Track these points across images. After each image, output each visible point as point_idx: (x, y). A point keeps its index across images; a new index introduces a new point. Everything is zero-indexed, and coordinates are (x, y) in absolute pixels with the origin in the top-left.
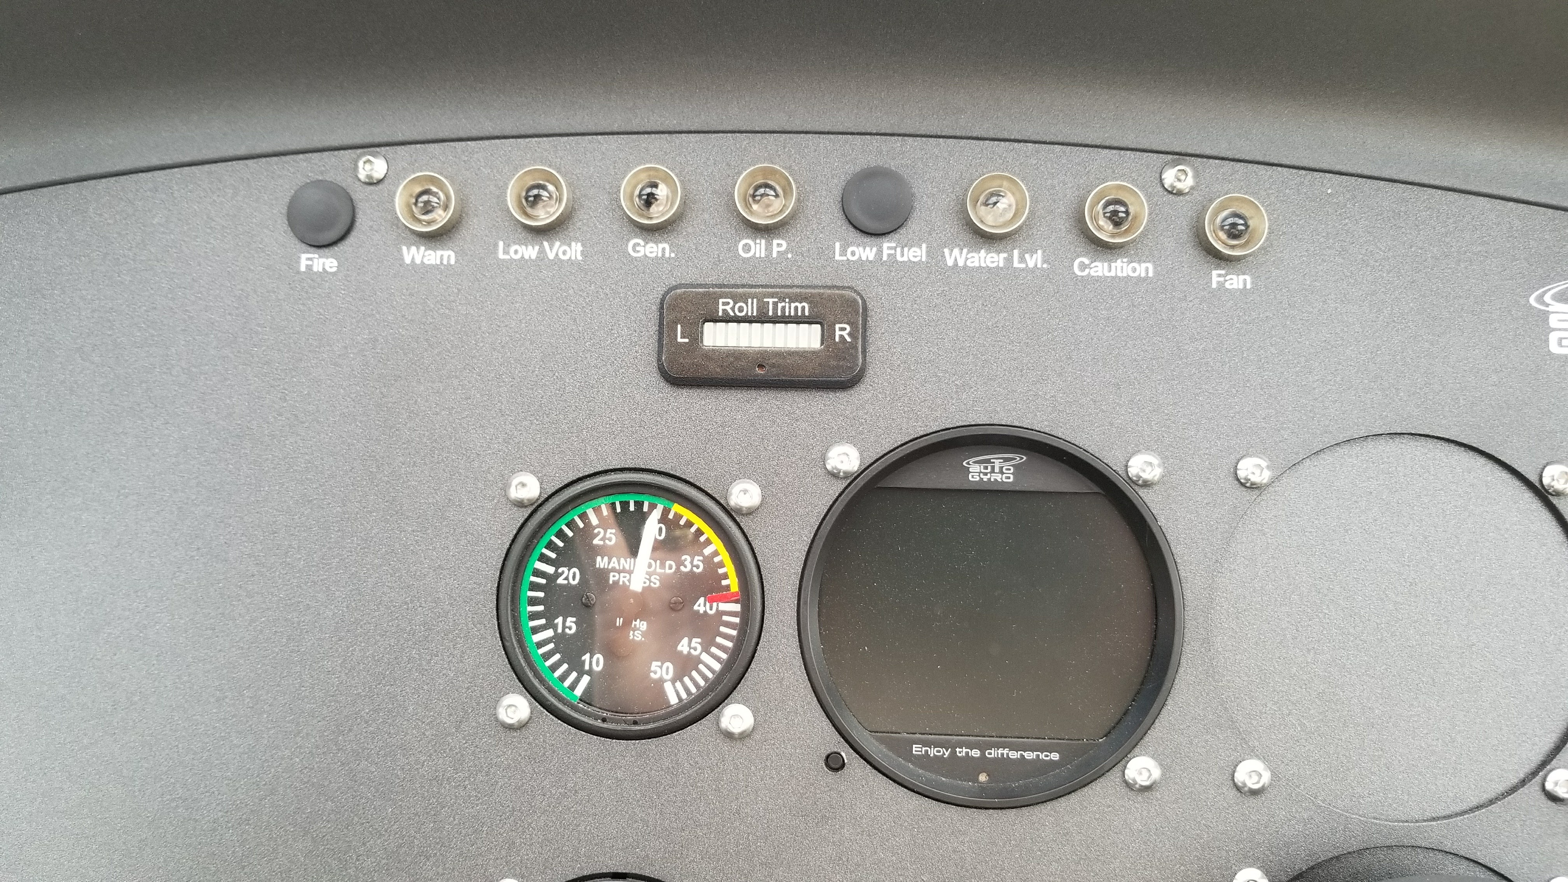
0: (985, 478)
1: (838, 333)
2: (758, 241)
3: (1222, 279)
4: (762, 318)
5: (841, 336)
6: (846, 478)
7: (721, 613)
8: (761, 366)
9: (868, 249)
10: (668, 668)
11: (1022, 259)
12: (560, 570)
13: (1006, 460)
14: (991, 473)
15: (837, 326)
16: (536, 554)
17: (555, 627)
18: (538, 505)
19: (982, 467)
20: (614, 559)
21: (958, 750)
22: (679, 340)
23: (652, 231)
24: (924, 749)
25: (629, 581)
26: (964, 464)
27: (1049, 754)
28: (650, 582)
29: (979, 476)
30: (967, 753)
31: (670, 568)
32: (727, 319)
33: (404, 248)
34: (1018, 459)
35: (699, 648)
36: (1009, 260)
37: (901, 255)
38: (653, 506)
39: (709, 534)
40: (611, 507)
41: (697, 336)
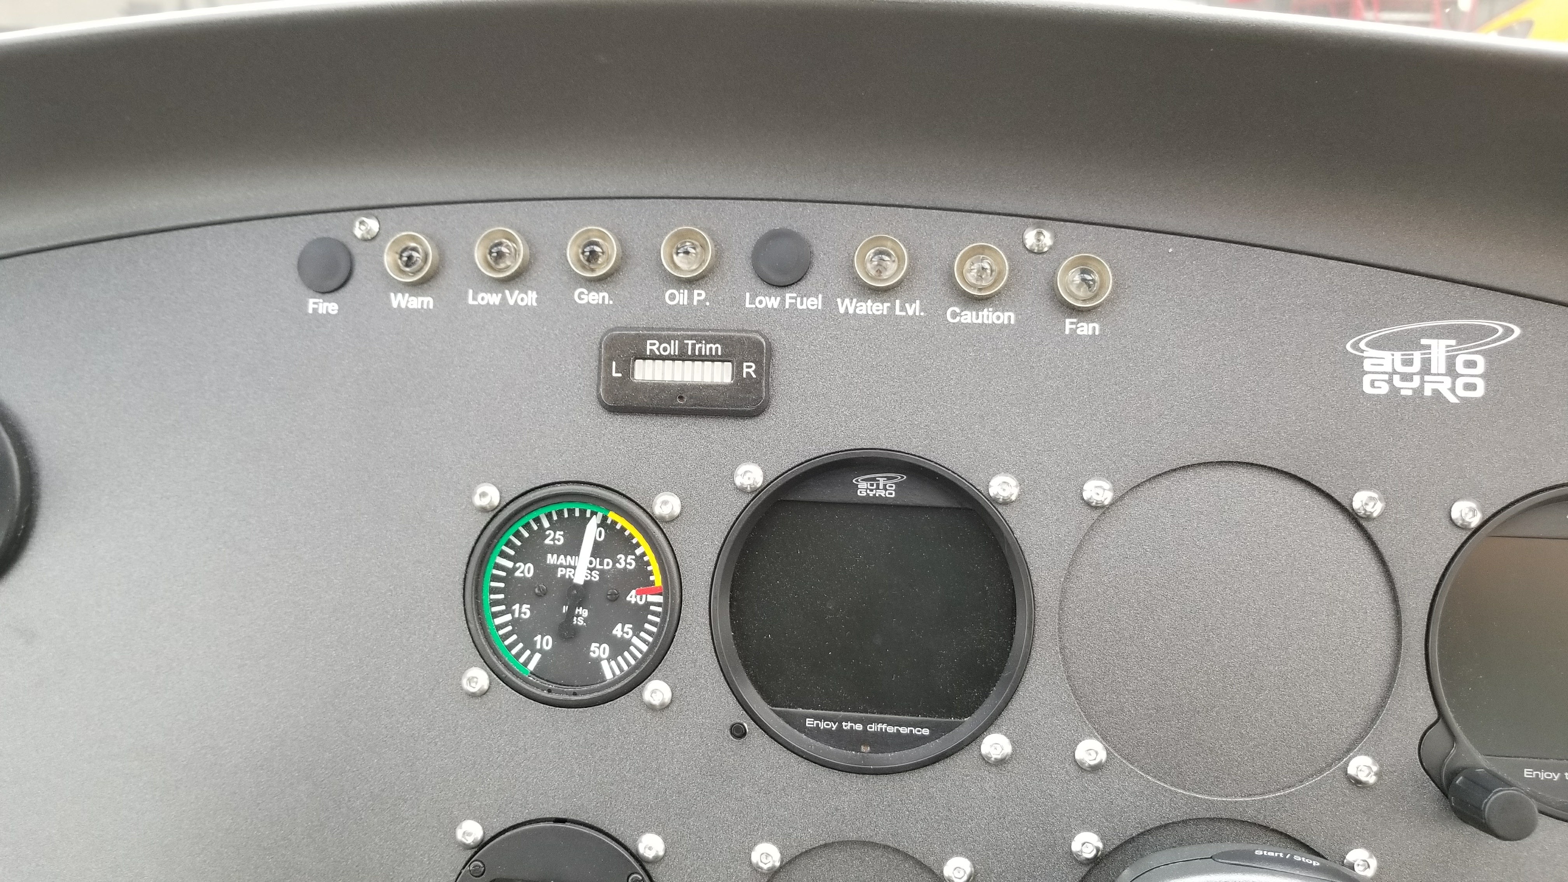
0: (872, 494)
1: (745, 370)
2: (682, 291)
3: (1074, 326)
4: (682, 357)
5: (748, 373)
6: (752, 492)
7: (648, 604)
8: (681, 398)
9: (773, 298)
10: (604, 649)
11: (903, 309)
12: (518, 565)
13: (889, 478)
14: (876, 489)
15: (745, 364)
16: (497, 551)
17: (513, 613)
18: (497, 512)
19: (869, 484)
20: (562, 557)
21: (844, 724)
22: (614, 374)
23: (594, 283)
24: (815, 722)
25: (574, 575)
26: (854, 481)
27: (920, 729)
28: (591, 576)
29: (866, 492)
31: (608, 564)
32: (654, 357)
33: (392, 295)
34: (900, 478)
35: (631, 632)
36: (892, 308)
37: (802, 304)
38: (593, 513)
39: (638, 537)
40: (560, 513)
41: (627, 371)
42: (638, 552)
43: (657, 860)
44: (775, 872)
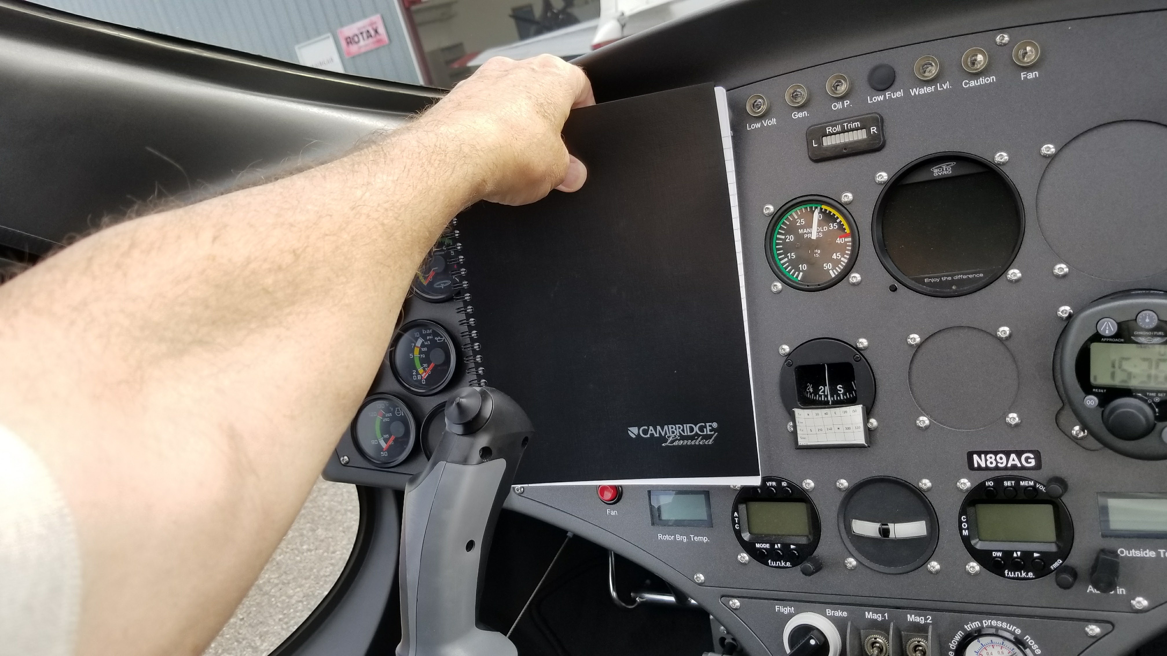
0: (940, 174)
2: (839, 103)
3: (1025, 76)
4: (843, 131)
5: (873, 132)
6: (884, 184)
7: (845, 242)
8: (845, 149)
9: (880, 96)
10: (830, 265)
11: (941, 87)
12: (786, 237)
13: (947, 165)
14: (942, 171)
15: (871, 128)
16: (777, 232)
17: (788, 257)
18: (774, 215)
19: (939, 170)
20: (805, 229)
21: (943, 278)
22: (814, 146)
23: (800, 108)
24: (929, 280)
25: (811, 236)
26: (931, 170)
27: (979, 274)
28: (819, 235)
29: (938, 173)
30: (946, 279)
31: (825, 229)
32: (831, 134)
34: (953, 164)
35: (840, 256)
36: (936, 88)
37: (894, 96)
38: (816, 208)
39: (837, 214)
40: (801, 210)
41: (820, 143)
42: (838, 221)
43: (865, 349)
44: (919, 346)
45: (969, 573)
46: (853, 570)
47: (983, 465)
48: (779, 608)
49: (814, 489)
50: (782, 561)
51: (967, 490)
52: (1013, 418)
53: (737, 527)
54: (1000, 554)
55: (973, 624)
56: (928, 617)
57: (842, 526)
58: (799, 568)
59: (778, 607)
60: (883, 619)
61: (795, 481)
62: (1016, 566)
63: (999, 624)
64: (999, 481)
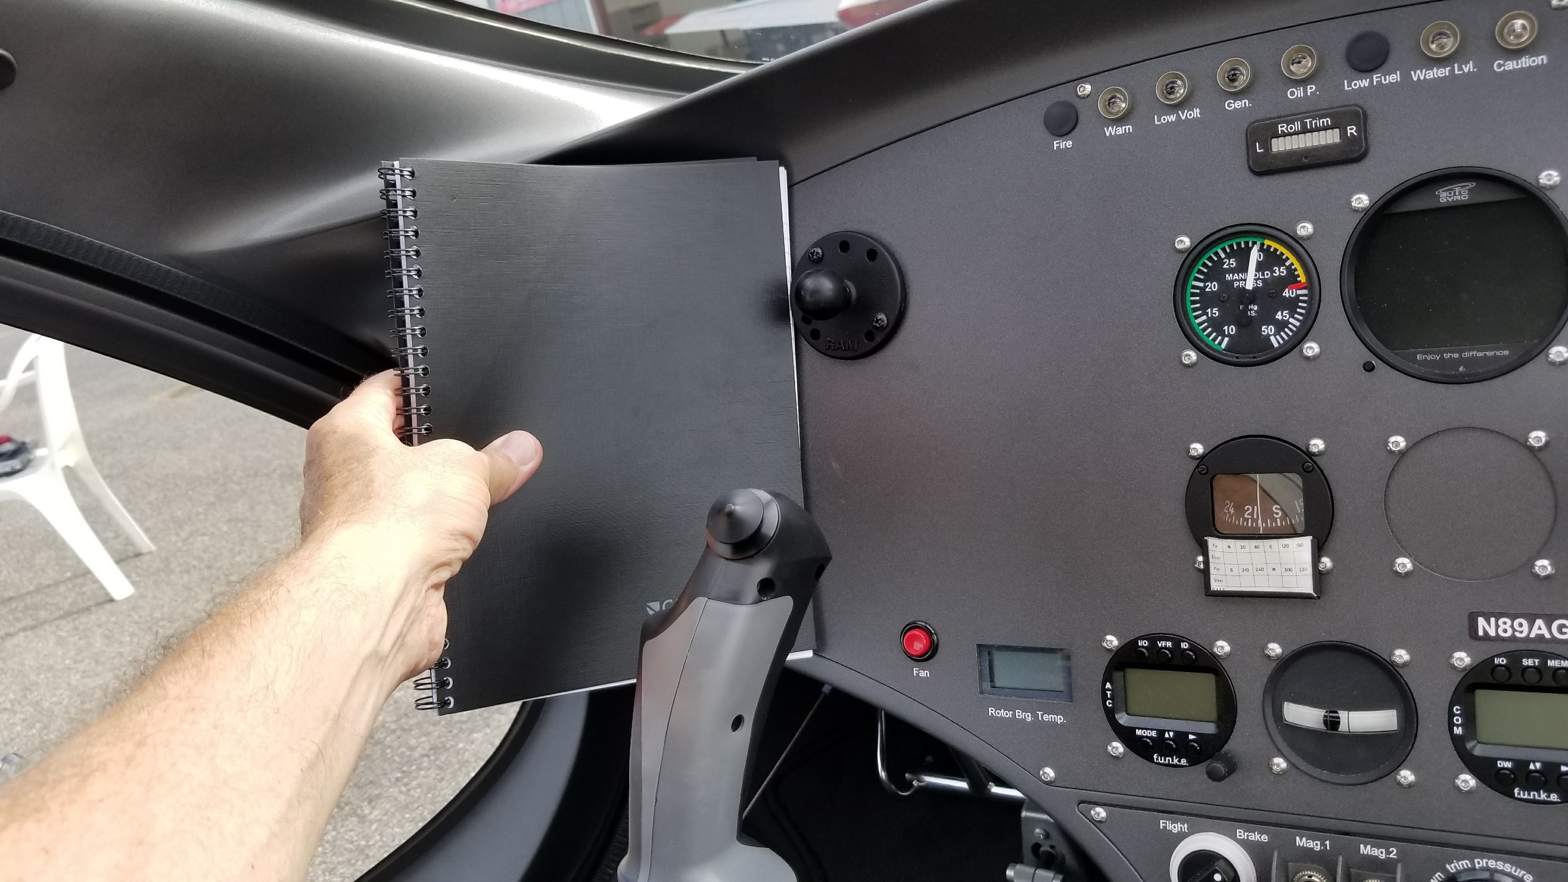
0: (1450, 200)
1: (1349, 131)
2: (1299, 88)
4: (1304, 131)
5: (1351, 133)
6: (1363, 211)
7: (1298, 296)
8: (1306, 157)
9: (1364, 81)
10: (1271, 328)
11: (1460, 69)
12: (1207, 284)
13: (1463, 187)
14: (1453, 196)
15: (1348, 128)
16: (1192, 277)
17: (1207, 315)
18: (1190, 251)
19: (1448, 194)
20: (1236, 275)
21: (1445, 355)
22: (1258, 151)
23: (1238, 95)
24: (1424, 356)
25: (1245, 285)
26: (1436, 193)
27: (1502, 351)
28: (1257, 284)
29: (1446, 198)
30: (1451, 356)
31: (1267, 274)
32: (1284, 135)
33: (1105, 129)
34: (1470, 185)
35: (1288, 316)
37: (1385, 80)
38: (1254, 243)
39: (1287, 254)
40: (1231, 246)
41: (1267, 146)
42: (1287, 264)
43: (1321, 454)
44: (1403, 454)
45: (1458, 789)
46: (1282, 774)
47: (1492, 633)
48: (1166, 823)
49: (1229, 655)
50: (1175, 757)
51: (1464, 669)
52: (1544, 566)
53: (1109, 704)
54: (1508, 765)
55: (1460, 863)
56: (1391, 850)
57: (1269, 710)
58: (1201, 768)
59: (1163, 823)
60: (1322, 848)
61: (1200, 641)
62: (1531, 781)
63: (1500, 865)
64: (1515, 656)
